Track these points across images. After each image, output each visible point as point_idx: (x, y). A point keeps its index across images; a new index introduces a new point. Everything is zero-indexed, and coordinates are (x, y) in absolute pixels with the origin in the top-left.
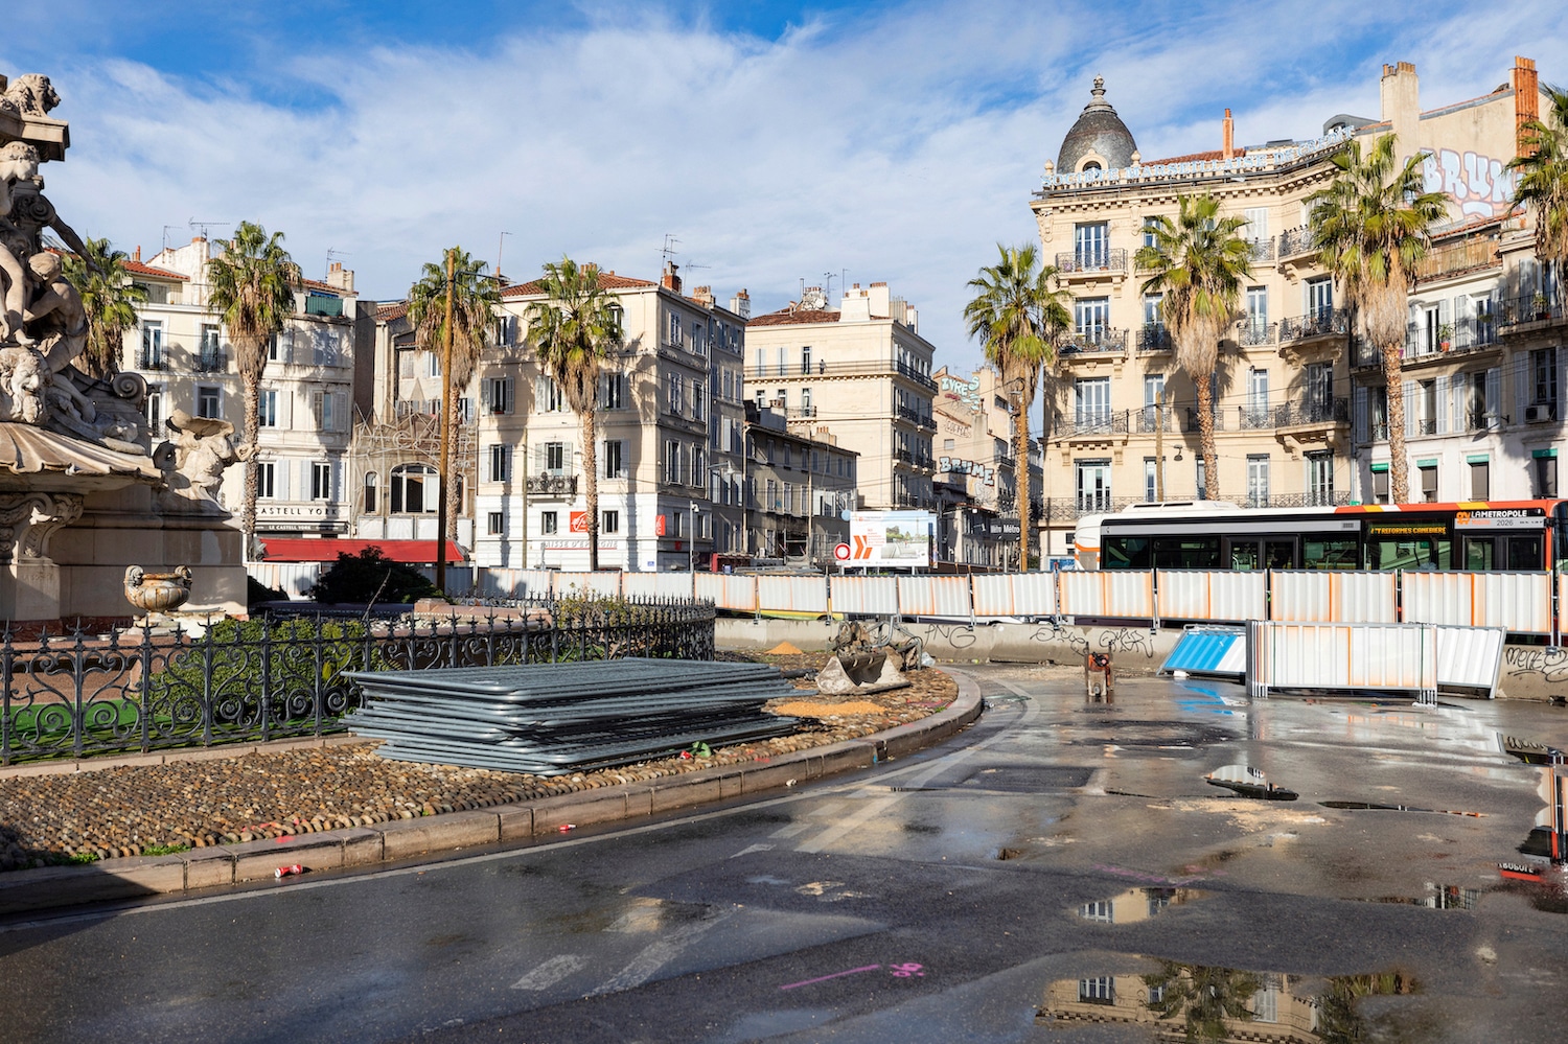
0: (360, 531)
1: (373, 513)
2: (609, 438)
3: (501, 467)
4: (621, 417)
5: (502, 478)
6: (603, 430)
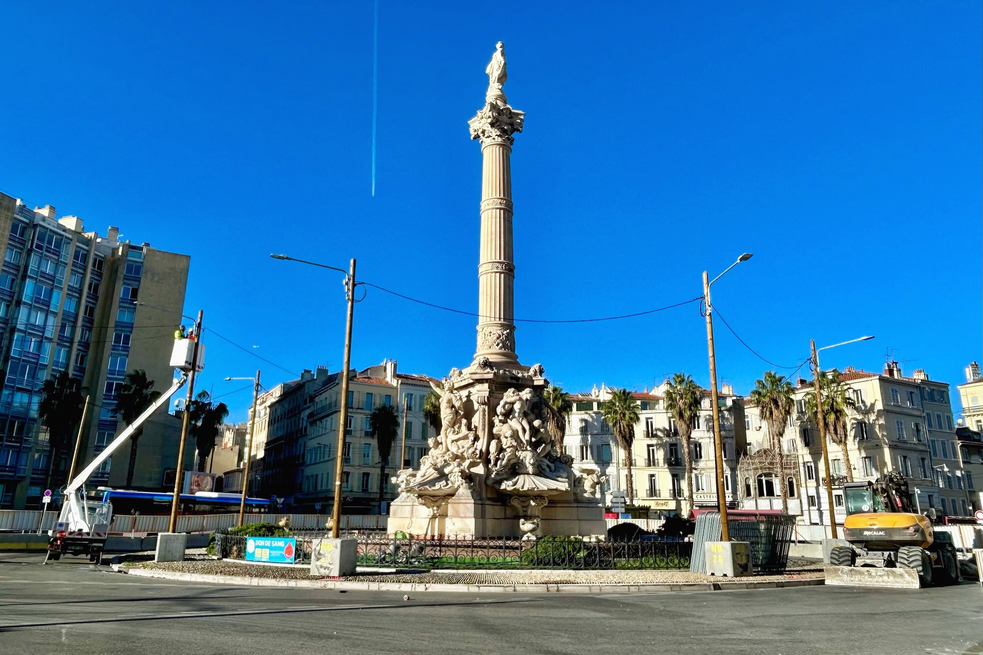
0: (745, 506)
1: (750, 497)
2: (865, 456)
3: (811, 473)
4: (869, 444)
5: (813, 479)
6: (863, 451)
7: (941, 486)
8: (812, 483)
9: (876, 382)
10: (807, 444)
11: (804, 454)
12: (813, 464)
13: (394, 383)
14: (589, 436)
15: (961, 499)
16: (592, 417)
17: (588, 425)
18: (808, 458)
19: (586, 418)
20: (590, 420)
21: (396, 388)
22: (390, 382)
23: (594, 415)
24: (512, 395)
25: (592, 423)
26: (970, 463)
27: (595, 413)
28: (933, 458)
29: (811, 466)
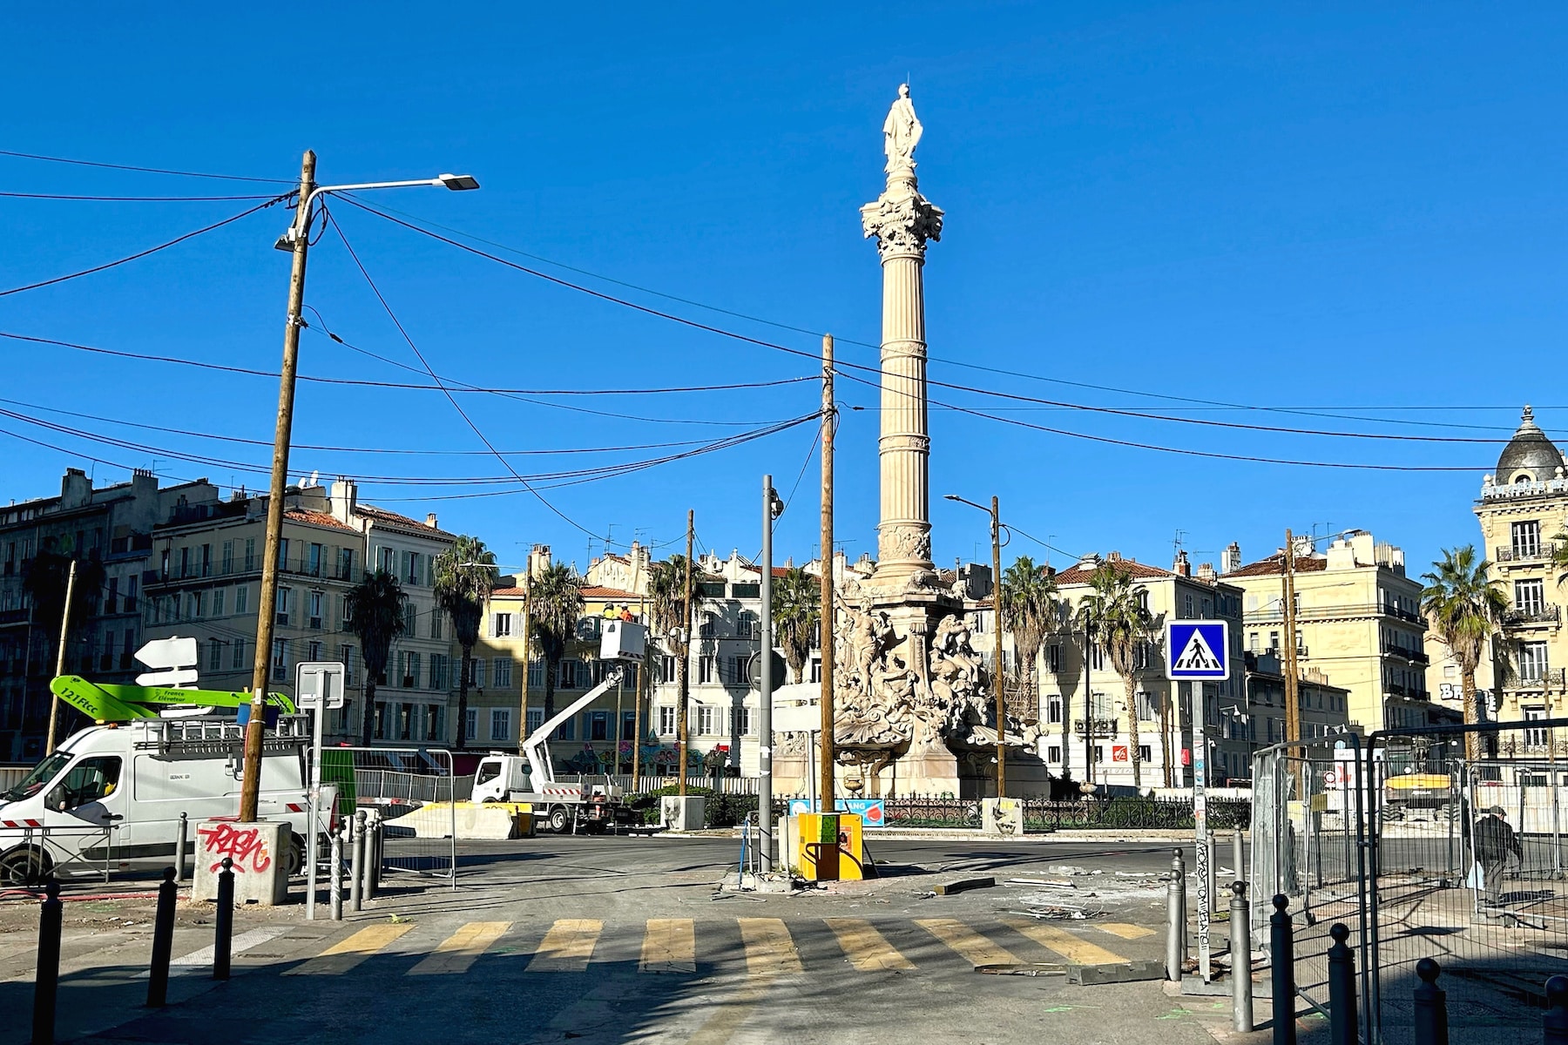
2: (1142, 691)
3: (1057, 712)
4: (1151, 674)
5: (1058, 721)
6: (1139, 684)
7: (1225, 737)
8: (1058, 727)
9: (1170, 586)
10: (1054, 669)
11: (1048, 686)
12: (1061, 700)
13: (357, 524)
14: (717, 642)
15: (1242, 754)
16: (722, 609)
17: (715, 624)
18: (1056, 690)
19: (712, 611)
20: (717, 612)
21: (362, 536)
22: (344, 522)
23: (726, 606)
24: (954, 623)
25: (724, 620)
26: (1255, 704)
27: (728, 602)
28: (1220, 696)
29: (1058, 703)
